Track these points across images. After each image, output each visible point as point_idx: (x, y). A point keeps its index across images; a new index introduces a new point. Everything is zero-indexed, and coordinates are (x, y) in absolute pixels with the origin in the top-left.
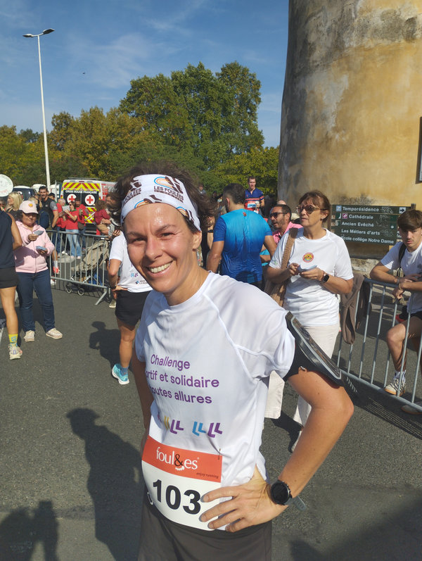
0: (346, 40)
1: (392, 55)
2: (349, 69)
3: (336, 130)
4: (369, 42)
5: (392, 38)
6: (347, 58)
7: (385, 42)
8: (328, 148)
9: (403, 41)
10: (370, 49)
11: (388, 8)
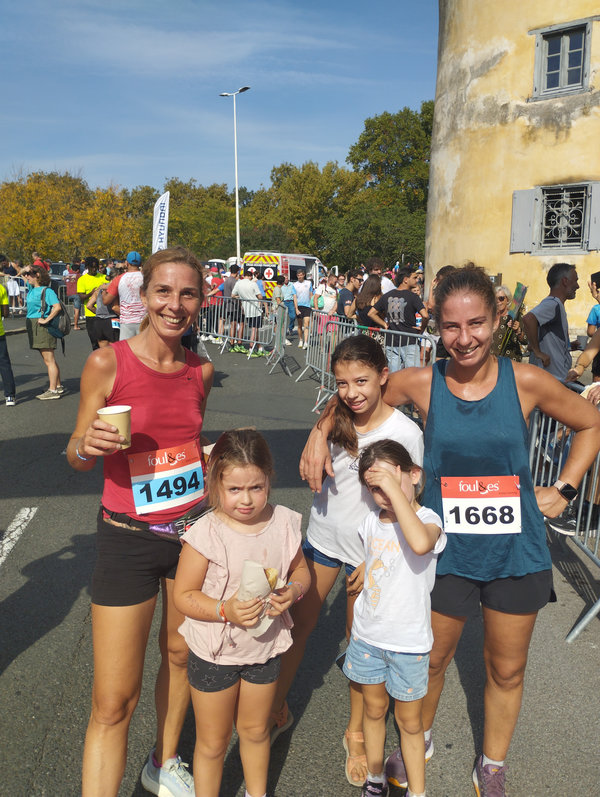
0: (459, 122)
1: (490, 137)
2: (461, 149)
3: (452, 205)
4: (474, 125)
5: (491, 121)
6: (459, 138)
7: (485, 126)
8: (447, 221)
9: (498, 125)
10: (474, 132)
11: (489, 95)
